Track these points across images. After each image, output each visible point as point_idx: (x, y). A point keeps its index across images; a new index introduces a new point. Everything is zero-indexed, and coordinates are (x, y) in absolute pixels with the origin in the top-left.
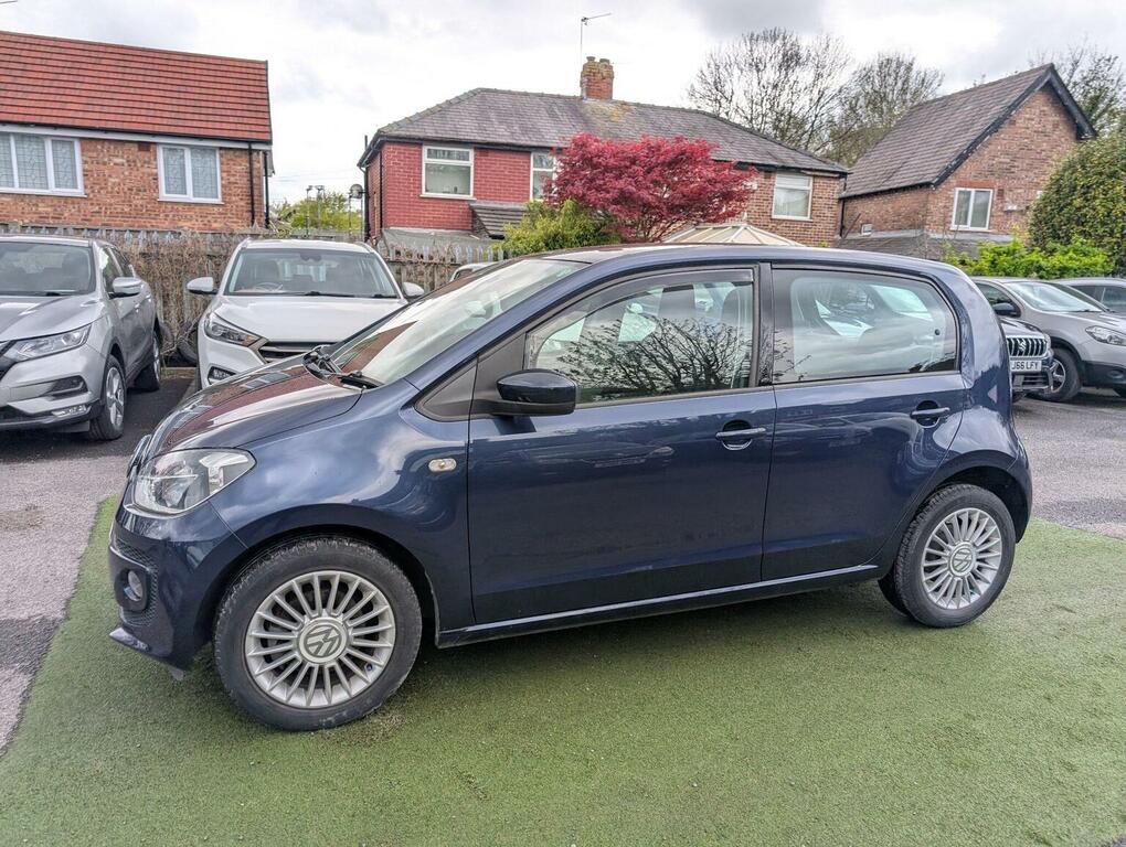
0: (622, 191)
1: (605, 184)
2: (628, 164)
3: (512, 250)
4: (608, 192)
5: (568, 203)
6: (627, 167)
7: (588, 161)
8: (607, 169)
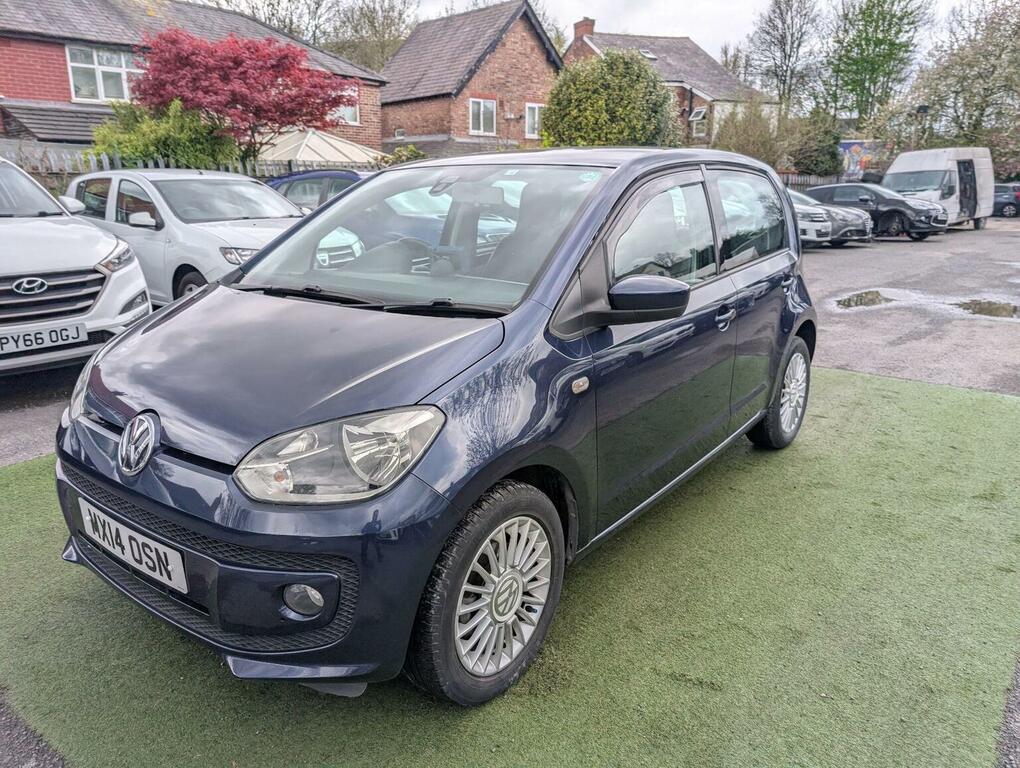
0: (233, 93)
1: (211, 85)
2: (231, 64)
3: (118, 156)
4: (216, 93)
5: (176, 104)
6: (230, 68)
7: (184, 61)
8: (209, 69)
